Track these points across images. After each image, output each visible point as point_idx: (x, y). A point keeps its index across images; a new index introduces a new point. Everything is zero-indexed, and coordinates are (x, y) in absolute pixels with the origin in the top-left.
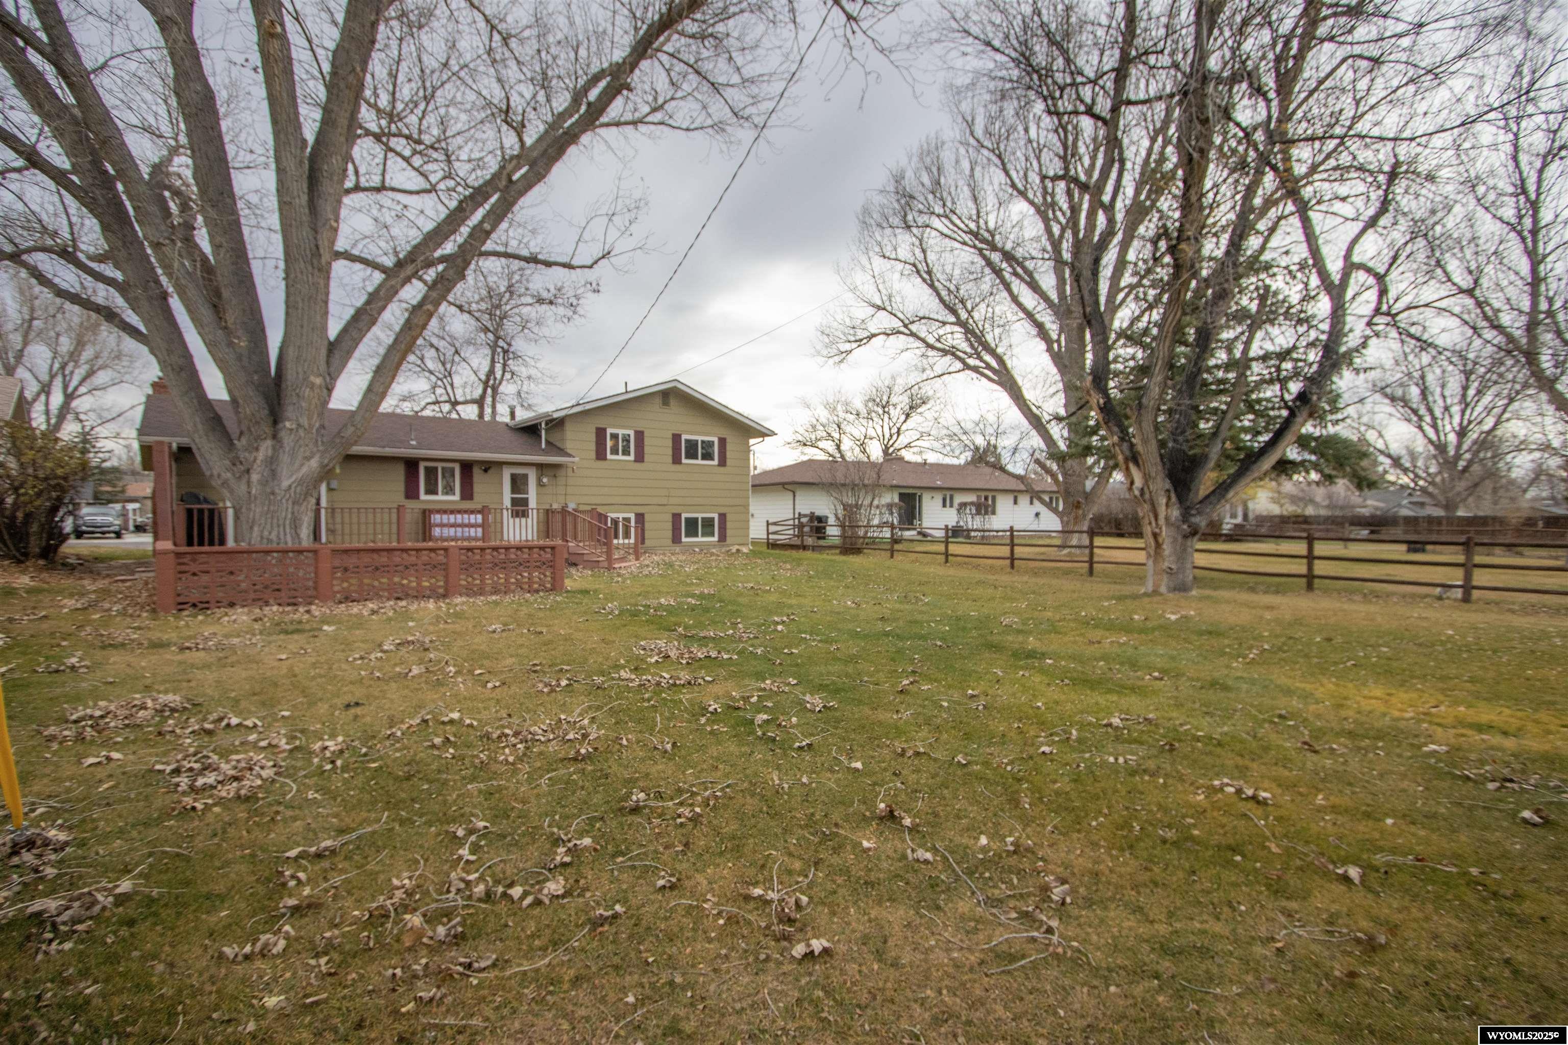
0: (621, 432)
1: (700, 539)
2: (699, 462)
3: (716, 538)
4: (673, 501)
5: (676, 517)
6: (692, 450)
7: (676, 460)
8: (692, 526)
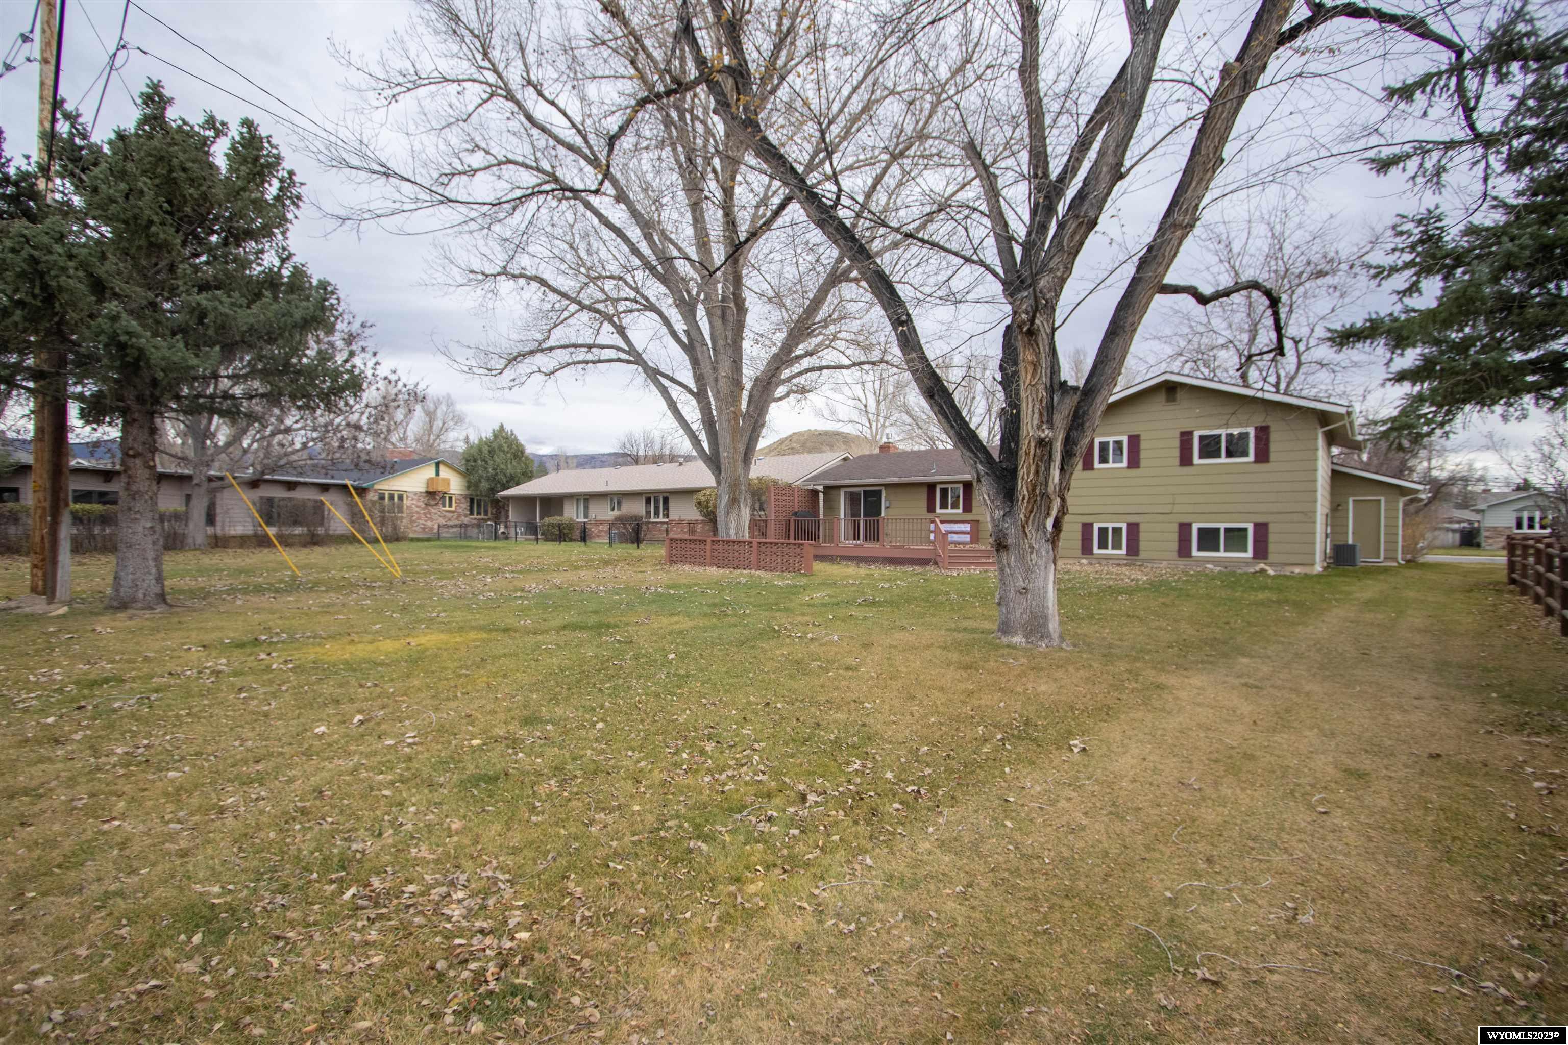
0: (1111, 439)
1: (1222, 554)
2: (1223, 460)
3: (1249, 554)
4: (1177, 508)
5: (1185, 528)
6: (1210, 447)
7: (1186, 459)
8: (1209, 538)
